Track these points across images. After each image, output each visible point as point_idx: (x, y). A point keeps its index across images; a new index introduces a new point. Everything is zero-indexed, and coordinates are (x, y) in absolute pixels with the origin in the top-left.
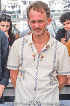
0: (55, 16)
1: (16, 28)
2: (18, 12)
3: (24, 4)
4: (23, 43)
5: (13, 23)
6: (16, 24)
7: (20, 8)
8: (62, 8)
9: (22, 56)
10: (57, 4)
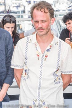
0: (59, 16)
1: (21, 28)
2: (23, 12)
3: (29, 4)
4: (27, 43)
5: (17, 23)
6: (20, 24)
7: (24, 7)
8: (66, 8)
9: (26, 56)
10: (61, 3)
